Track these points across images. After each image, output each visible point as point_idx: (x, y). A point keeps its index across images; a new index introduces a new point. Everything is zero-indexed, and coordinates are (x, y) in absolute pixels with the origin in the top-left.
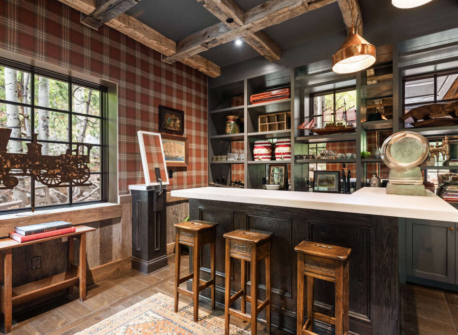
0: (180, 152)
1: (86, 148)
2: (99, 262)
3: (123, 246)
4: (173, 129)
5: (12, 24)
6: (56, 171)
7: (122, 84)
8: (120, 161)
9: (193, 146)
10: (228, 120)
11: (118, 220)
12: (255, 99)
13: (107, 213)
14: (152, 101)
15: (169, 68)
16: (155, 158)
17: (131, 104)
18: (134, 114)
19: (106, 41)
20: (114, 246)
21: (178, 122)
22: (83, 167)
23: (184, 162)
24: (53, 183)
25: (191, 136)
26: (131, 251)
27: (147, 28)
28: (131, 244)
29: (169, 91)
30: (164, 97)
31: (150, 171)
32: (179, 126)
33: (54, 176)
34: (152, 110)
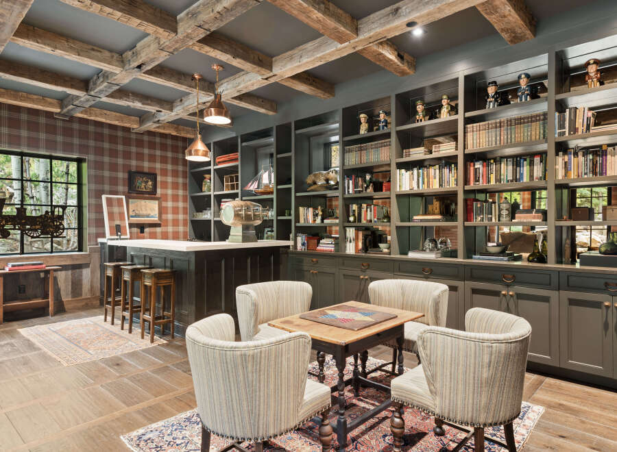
0: (152, 210)
1: (61, 210)
2: (70, 296)
3: (92, 287)
4: (144, 190)
5: (5, 130)
6: (37, 227)
7: (91, 157)
8: (89, 219)
9: (170, 204)
10: (205, 178)
11: (87, 265)
12: (219, 160)
13: (77, 259)
14: (120, 168)
15: (139, 137)
16: (116, 216)
17: (99, 173)
18: (103, 181)
19: (76, 126)
20: (84, 286)
21: (150, 183)
22: (58, 223)
23: (157, 219)
24: (35, 235)
25: (166, 195)
26: (99, 291)
27: (108, 112)
28: (99, 286)
29: (140, 157)
30: (134, 163)
31: (110, 227)
32: (151, 187)
33: (36, 230)
34: (121, 175)
